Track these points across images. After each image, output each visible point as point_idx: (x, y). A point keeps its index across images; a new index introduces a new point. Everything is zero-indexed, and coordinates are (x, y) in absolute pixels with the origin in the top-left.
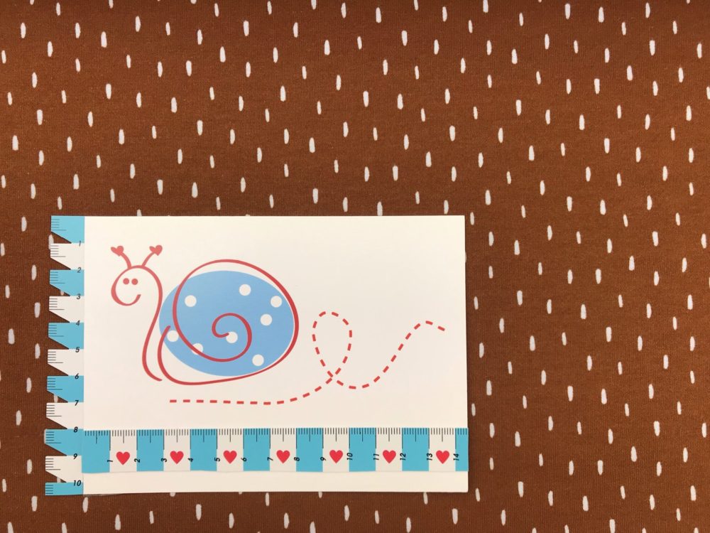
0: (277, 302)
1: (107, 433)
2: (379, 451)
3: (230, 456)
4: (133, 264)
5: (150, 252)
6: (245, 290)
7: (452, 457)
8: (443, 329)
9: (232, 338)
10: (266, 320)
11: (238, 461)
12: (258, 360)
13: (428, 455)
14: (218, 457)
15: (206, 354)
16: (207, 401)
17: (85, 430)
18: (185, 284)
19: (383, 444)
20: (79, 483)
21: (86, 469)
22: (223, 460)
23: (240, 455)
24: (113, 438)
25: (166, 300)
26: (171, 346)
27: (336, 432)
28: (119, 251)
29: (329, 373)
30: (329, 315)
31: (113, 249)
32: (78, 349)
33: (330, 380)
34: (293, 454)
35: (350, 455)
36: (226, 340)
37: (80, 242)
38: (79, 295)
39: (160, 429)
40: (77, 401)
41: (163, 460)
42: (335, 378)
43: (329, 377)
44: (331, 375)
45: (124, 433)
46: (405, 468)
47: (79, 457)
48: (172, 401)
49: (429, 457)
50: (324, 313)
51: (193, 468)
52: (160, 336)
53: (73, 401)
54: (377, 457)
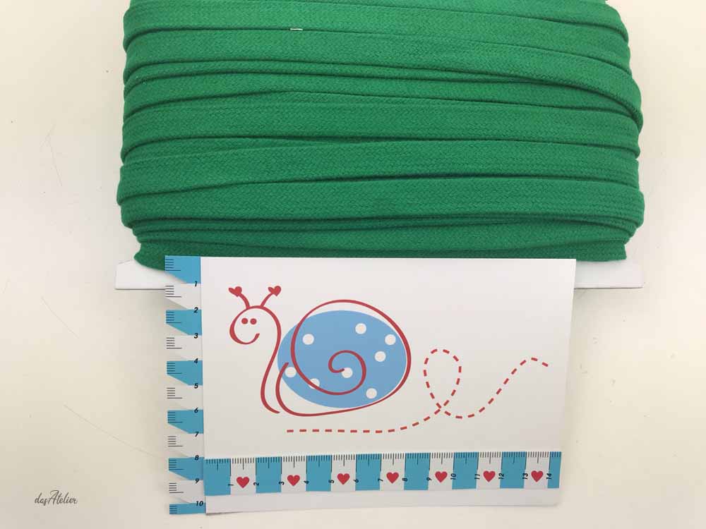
0: (390, 340)
1: (228, 461)
2: (480, 472)
3: (343, 478)
4: (251, 305)
5: (270, 293)
6: (361, 329)
7: (545, 476)
8: (546, 365)
9: (348, 373)
10: (380, 356)
11: (351, 483)
12: (372, 393)
13: (524, 474)
14: (332, 479)
15: (322, 387)
16: (322, 430)
17: (206, 458)
18: (304, 323)
19: (484, 466)
20: (202, 504)
21: (208, 492)
22: (337, 481)
23: (353, 476)
24: (234, 466)
25: (284, 339)
26: (288, 381)
27: (441, 456)
28: (237, 291)
29: (438, 404)
30: (440, 353)
31: (231, 290)
32: (196, 386)
33: (439, 411)
34: (402, 475)
35: (454, 476)
36: (341, 376)
37: (196, 282)
38: (197, 334)
39: (277, 456)
40: (198, 433)
41: (280, 483)
42: (444, 409)
43: (438, 408)
44: (440, 407)
45: (243, 461)
46: (502, 486)
47: (200, 481)
48: (288, 431)
49: (525, 476)
50: (435, 350)
51: (308, 490)
52: (279, 373)
53: (194, 433)
54: (478, 477)
